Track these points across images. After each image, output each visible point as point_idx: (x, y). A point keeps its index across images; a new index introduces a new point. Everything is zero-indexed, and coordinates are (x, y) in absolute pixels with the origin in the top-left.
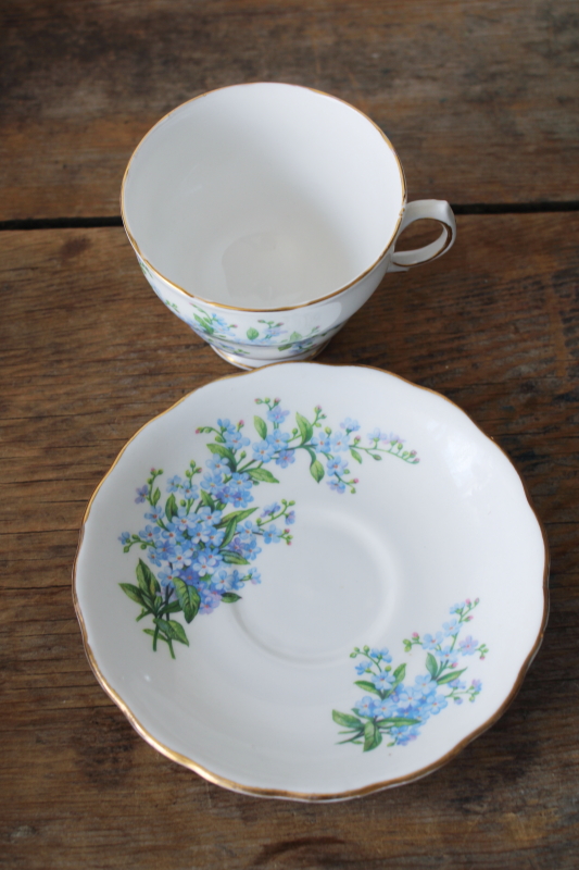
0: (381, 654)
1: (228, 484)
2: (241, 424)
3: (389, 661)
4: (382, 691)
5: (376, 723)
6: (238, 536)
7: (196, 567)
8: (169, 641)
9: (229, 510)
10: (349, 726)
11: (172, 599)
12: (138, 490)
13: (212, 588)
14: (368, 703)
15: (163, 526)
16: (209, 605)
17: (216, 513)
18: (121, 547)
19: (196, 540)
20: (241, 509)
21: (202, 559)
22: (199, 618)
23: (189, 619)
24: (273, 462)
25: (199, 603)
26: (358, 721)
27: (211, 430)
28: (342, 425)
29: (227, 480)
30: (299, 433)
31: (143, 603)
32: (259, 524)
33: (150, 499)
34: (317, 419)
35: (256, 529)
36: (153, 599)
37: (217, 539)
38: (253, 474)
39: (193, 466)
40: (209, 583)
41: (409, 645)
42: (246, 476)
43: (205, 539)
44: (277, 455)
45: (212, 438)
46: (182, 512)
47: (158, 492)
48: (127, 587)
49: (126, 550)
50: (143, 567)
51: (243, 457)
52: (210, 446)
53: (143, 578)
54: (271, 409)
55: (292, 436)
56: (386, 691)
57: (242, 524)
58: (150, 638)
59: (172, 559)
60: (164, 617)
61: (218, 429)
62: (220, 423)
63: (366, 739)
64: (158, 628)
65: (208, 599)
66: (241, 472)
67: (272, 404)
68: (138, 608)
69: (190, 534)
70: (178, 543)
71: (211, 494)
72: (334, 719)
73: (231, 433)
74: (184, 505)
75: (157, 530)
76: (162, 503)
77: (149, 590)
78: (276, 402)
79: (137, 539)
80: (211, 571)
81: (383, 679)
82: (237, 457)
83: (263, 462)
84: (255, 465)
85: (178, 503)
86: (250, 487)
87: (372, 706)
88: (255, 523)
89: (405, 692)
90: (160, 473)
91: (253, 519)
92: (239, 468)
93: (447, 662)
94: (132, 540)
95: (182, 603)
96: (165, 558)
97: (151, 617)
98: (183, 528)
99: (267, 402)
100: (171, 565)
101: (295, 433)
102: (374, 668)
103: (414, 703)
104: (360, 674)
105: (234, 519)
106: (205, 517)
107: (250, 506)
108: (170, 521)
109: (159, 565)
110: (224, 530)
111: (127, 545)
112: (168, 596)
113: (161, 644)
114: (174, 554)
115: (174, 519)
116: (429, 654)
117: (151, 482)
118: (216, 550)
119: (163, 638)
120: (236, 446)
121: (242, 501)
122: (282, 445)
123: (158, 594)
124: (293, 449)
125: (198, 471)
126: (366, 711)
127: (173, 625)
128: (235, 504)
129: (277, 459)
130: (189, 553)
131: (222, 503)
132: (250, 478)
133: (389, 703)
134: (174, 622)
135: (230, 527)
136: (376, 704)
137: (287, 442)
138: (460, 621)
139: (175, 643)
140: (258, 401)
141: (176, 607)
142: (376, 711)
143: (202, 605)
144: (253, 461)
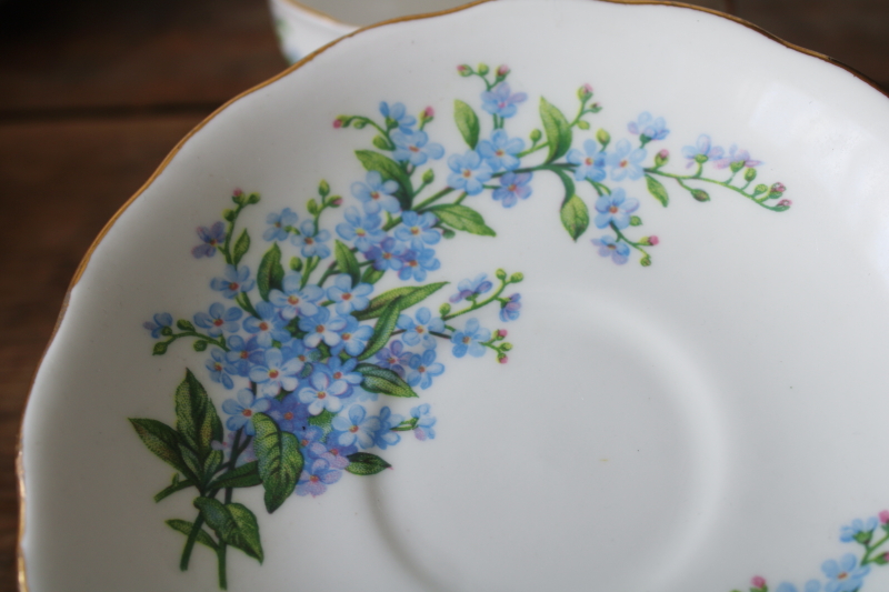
1: (391, 233)
2: (428, 115)
6: (398, 337)
7: (305, 395)
8: (220, 550)
9: (389, 283)
11: (245, 459)
12: (201, 230)
13: (330, 441)
15: (248, 307)
16: (318, 477)
17: (362, 288)
18: (150, 342)
19: (313, 340)
20: (412, 282)
21: (320, 380)
22: (295, 504)
23: (273, 503)
24: (487, 194)
25: (299, 471)
27: (365, 122)
28: (632, 127)
29: (391, 225)
30: (544, 140)
31: (179, 462)
32: (446, 316)
33: (226, 251)
34: (582, 112)
35: (438, 326)
36: (202, 454)
37: (355, 343)
38: (444, 215)
39: (323, 192)
40: (326, 430)
42: (430, 218)
43: (332, 339)
44: (496, 182)
45: (367, 138)
46: (291, 281)
47: (245, 239)
48: (147, 427)
49: (160, 350)
50: (192, 385)
51: (428, 180)
52: (362, 154)
53: (188, 410)
54: (489, 88)
55: (529, 144)
57: (410, 313)
58: (180, 540)
59: (257, 376)
60: (221, 496)
61: (381, 121)
62: (384, 109)
64: (201, 519)
65: (319, 464)
66: (421, 211)
67: (492, 77)
68: (166, 473)
69: (303, 327)
70: (276, 343)
71: (355, 250)
73: (408, 131)
74: (298, 268)
75: (234, 313)
76: (252, 261)
77: (198, 437)
78: (502, 75)
79: (187, 329)
80: (333, 404)
82: (416, 180)
83: (466, 194)
84: (451, 198)
85: (286, 263)
86: (437, 241)
88: (436, 314)
90: (254, 200)
91: (434, 304)
92: (417, 201)
94: (176, 330)
95: (264, 469)
96: (244, 373)
97: (192, 493)
98: (289, 314)
99: (483, 73)
100: (253, 388)
101: (536, 138)
105: (397, 302)
106: (338, 295)
107: (432, 278)
108: (266, 298)
109: (229, 386)
110: (372, 323)
111: (164, 339)
112: (236, 451)
113: (204, 556)
114: (263, 364)
115: (275, 295)
117: (231, 217)
118: (351, 364)
119: (209, 542)
120: (415, 157)
121: (416, 268)
122: (509, 161)
123: (216, 446)
124: (529, 171)
125: (335, 203)
127: (236, 513)
128: (402, 274)
129: (495, 188)
130: (295, 365)
131: (375, 268)
132: (437, 225)
134: (240, 506)
135: (385, 318)
137: (519, 156)
138: (865, 562)
139: (235, 556)
140: (464, 70)
141: (250, 477)
143: (305, 475)
144: (448, 190)
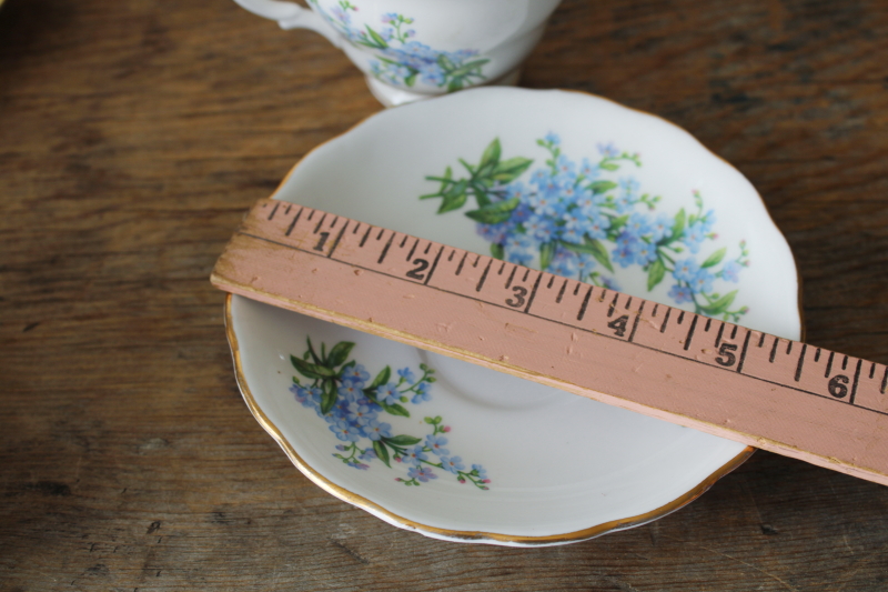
0: (424, 394)
1: (640, 241)
2: (713, 237)
3: (414, 401)
4: (376, 391)
5: (333, 379)
6: (575, 255)
7: (533, 219)
8: (441, 194)
9: (609, 246)
10: (331, 354)
11: (492, 198)
12: (612, 144)
13: (509, 233)
14: (361, 376)
15: (579, 181)
16: (487, 233)
17: (603, 234)
18: (542, 135)
19: (567, 217)
20: (611, 256)
21: (544, 224)
22: (472, 224)
23: (471, 215)
24: (675, 282)
25: (490, 223)
26: (338, 364)
27: (700, 205)
29: (646, 240)
30: (713, 301)
31: (483, 167)
32: (593, 275)
33: (605, 160)
34: (733, 314)
35: (586, 273)
36: (490, 177)
37: (569, 236)
38: (656, 266)
39: (656, 199)
40: (515, 231)
41: (434, 422)
42: (654, 257)
43: (570, 225)
44: (683, 284)
45: (692, 210)
46: (599, 198)
47: (614, 168)
48: (496, 147)
49: (540, 143)
50: (525, 165)
51: (677, 251)
52: (682, 213)
53: (513, 165)
54: (737, 261)
55: (710, 294)
56: (375, 395)
57: (591, 258)
58: (441, 173)
59: (541, 195)
60: (470, 190)
61: (704, 213)
62: (710, 213)
63: (311, 365)
64: (455, 183)
65: (494, 231)
66: (658, 252)
67: (743, 260)
68: (475, 160)
69: (575, 211)
70: (561, 200)
71: (625, 225)
72: (342, 343)
73: (702, 229)
74: (608, 200)
75: (572, 175)
76: (604, 176)
77: (500, 173)
78: (745, 264)
79: (556, 153)
80: (531, 232)
81: (391, 393)
82: (675, 244)
83: (673, 272)
84: (668, 264)
85: (609, 193)
86: (640, 263)
87: (356, 380)
88: (593, 270)
89: (370, 412)
90: (638, 164)
91: (599, 268)
92: (663, 249)
93: (406, 455)
94: (554, 147)
95: (488, 208)
96: (541, 188)
97: (467, 176)
98: (580, 202)
99: (744, 254)
100: (533, 194)
101: (715, 297)
102: (405, 386)
103: (353, 417)
104: (399, 372)
105: (597, 251)
106: (597, 223)
107: (616, 266)
108: (587, 188)
109: (532, 182)
110: (582, 241)
111: (547, 142)
112: (497, 193)
113: (436, 187)
114: (548, 195)
115: (589, 193)
116: (419, 440)
117: (625, 156)
118: (556, 236)
119: (443, 188)
120: (689, 239)
121: (620, 257)
122: (698, 287)
123: (496, 183)
124: (694, 299)
125: (651, 207)
126: (351, 372)
127: (461, 199)
128: (616, 252)
129: (679, 286)
130: (550, 211)
131: (617, 238)
132: (651, 262)
133: (357, 395)
134: (465, 200)
135: (586, 247)
136: (359, 384)
137: (702, 292)
138: (459, 472)
139: (439, 202)
140: (743, 244)
141: (483, 201)
142: (349, 383)
143: (487, 226)
144: (673, 262)
